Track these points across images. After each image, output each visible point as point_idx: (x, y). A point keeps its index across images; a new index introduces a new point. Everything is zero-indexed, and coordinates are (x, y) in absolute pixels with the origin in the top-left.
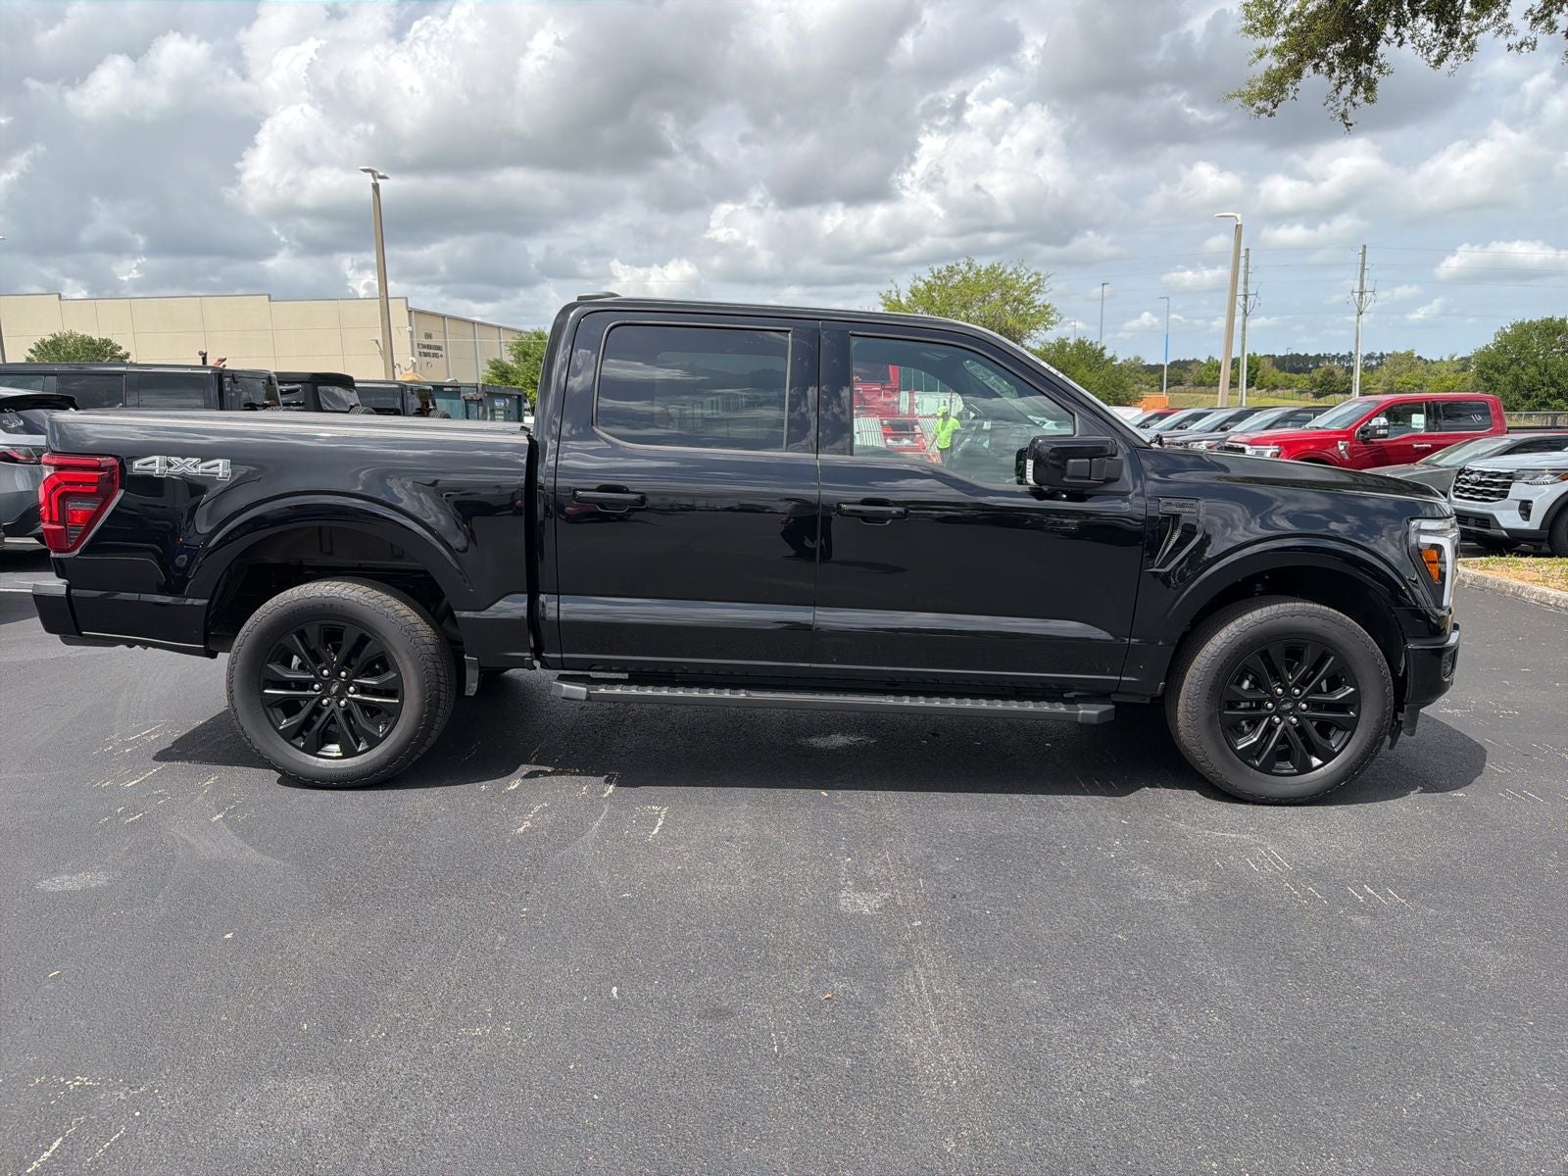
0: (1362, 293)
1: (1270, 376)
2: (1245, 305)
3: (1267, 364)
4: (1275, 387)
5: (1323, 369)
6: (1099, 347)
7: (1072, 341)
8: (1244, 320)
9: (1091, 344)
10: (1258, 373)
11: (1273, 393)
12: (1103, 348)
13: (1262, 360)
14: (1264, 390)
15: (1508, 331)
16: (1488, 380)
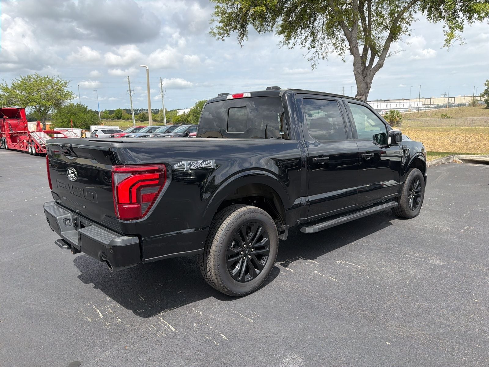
0: (162, 91)
1: (126, 115)
2: (130, 94)
3: (124, 112)
4: (128, 119)
5: (142, 114)
6: (86, 106)
7: (75, 104)
8: (131, 98)
9: (82, 105)
10: (122, 115)
11: (128, 121)
12: (87, 107)
13: (123, 111)
14: (125, 120)
15: (198, 103)
16: (195, 116)
